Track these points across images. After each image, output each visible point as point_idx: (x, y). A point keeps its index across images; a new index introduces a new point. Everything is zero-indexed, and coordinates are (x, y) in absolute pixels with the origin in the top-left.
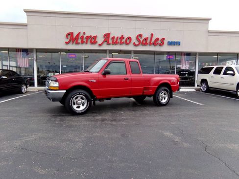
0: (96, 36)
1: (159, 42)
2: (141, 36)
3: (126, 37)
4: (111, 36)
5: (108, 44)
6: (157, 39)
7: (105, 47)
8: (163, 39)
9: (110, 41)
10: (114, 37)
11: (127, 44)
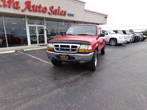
0: (18, 2)
1: (63, 13)
2: (53, 7)
3: (43, 6)
4: (32, 4)
5: (30, 11)
6: (62, 11)
7: (27, 13)
8: (66, 11)
9: (32, 9)
10: (34, 5)
11: (44, 12)
